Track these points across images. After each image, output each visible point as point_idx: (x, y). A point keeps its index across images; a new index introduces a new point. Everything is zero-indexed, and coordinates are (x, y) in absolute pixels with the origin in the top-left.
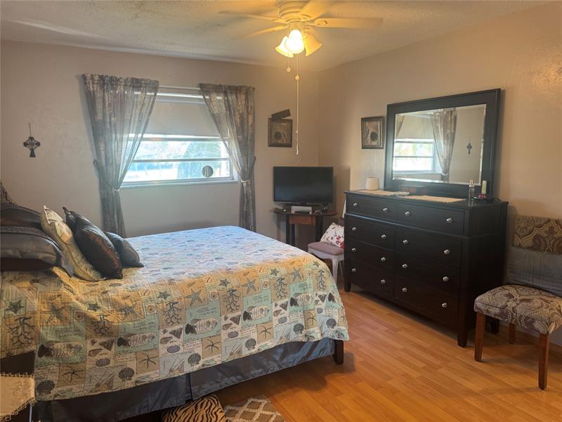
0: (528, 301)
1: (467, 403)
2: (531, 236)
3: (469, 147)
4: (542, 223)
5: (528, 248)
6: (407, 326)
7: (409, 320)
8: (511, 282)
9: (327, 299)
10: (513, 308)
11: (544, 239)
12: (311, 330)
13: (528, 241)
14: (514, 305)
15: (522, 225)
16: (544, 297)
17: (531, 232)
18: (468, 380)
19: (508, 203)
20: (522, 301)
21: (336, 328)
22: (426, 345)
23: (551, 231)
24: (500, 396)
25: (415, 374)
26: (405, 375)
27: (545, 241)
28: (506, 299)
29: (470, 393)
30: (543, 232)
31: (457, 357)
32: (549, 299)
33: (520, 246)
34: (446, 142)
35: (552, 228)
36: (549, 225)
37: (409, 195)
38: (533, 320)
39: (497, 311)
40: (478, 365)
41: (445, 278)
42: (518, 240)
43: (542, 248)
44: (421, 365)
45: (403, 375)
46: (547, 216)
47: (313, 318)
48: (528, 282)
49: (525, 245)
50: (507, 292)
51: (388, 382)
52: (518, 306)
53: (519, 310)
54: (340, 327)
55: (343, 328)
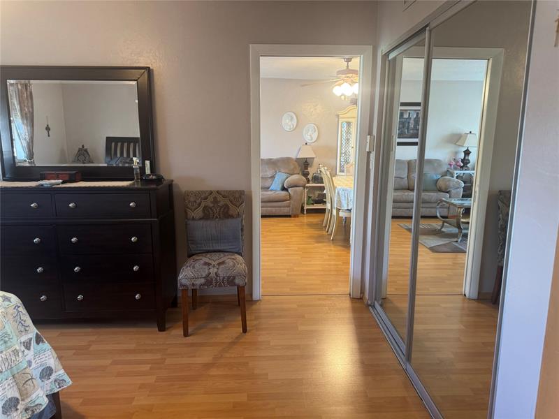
0: (223, 263)
1: (213, 376)
2: (201, 209)
3: (48, 129)
4: (207, 194)
5: (201, 219)
6: (93, 338)
7: (89, 330)
8: (194, 252)
9: (33, 343)
10: (216, 273)
11: (211, 208)
12: (34, 396)
13: (198, 213)
14: (216, 270)
15: (192, 199)
16: (230, 256)
17: (200, 204)
18: (194, 356)
19: (172, 181)
20: (219, 264)
21: (53, 377)
22: (132, 346)
23: (215, 201)
24: (227, 355)
25: (151, 379)
26: (142, 386)
27: (212, 210)
28: (206, 267)
29: (208, 366)
30: (209, 203)
31: (167, 343)
32: (233, 257)
33: (193, 219)
34: (25, 122)
35: (215, 198)
36: (213, 195)
37: (62, 183)
38: (234, 278)
39: (203, 281)
40: (190, 340)
41: (135, 268)
42: (191, 214)
43: (211, 217)
44: (146, 368)
45: (140, 388)
46: (209, 189)
47: (32, 379)
48: (208, 249)
49: (198, 217)
50: (202, 262)
51: (134, 403)
52: (220, 270)
53: (221, 274)
54: (58, 373)
55: (60, 373)
